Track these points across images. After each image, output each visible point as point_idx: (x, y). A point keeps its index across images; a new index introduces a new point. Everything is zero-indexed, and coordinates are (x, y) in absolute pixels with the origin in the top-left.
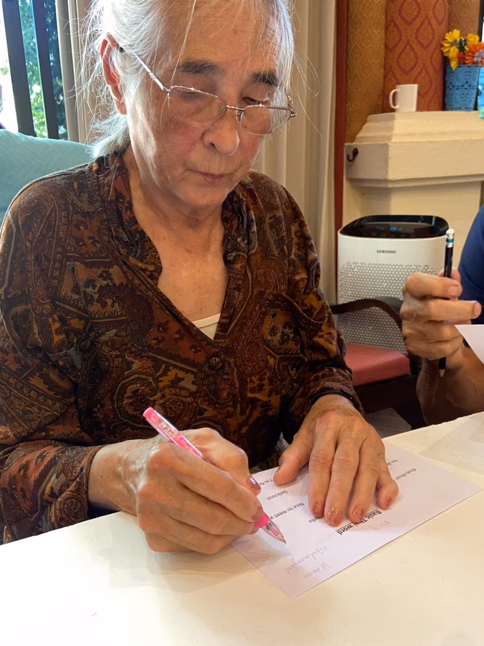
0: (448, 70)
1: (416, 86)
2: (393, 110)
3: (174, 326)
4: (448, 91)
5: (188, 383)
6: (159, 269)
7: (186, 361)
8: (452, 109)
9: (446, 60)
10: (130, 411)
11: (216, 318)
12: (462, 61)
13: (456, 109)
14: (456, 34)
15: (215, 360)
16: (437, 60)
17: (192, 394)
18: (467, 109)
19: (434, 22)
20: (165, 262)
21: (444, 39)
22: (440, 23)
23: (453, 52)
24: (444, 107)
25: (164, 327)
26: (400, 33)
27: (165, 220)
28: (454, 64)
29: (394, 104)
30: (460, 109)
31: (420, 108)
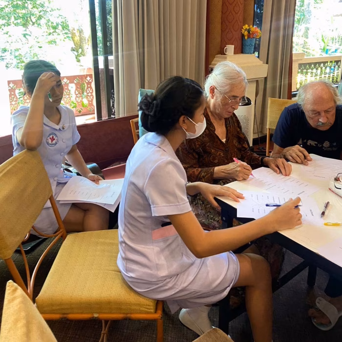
0: (244, 39)
1: (233, 46)
2: (225, 54)
3: (219, 142)
4: (243, 47)
5: (222, 155)
6: (215, 130)
7: (221, 150)
8: (245, 53)
9: (243, 36)
10: (212, 161)
11: (225, 140)
12: (249, 37)
13: (247, 53)
14: (246, 26)
15: (227, 149)
16: (240, 35)
17: (223, 157)
18: (251, 53)
19: (239, 22)
20: (216, 128)
21: (242, 28)
22: (241, 22)
23: (246, 33)
24: (242, 52)
25: (217, 142)
26: (227, 26)
27: (216, 119)
28: (246, 38)
29: (226, 52)
30: (248, 53)
31: (235, 53)
